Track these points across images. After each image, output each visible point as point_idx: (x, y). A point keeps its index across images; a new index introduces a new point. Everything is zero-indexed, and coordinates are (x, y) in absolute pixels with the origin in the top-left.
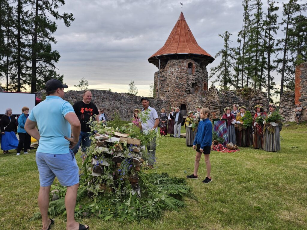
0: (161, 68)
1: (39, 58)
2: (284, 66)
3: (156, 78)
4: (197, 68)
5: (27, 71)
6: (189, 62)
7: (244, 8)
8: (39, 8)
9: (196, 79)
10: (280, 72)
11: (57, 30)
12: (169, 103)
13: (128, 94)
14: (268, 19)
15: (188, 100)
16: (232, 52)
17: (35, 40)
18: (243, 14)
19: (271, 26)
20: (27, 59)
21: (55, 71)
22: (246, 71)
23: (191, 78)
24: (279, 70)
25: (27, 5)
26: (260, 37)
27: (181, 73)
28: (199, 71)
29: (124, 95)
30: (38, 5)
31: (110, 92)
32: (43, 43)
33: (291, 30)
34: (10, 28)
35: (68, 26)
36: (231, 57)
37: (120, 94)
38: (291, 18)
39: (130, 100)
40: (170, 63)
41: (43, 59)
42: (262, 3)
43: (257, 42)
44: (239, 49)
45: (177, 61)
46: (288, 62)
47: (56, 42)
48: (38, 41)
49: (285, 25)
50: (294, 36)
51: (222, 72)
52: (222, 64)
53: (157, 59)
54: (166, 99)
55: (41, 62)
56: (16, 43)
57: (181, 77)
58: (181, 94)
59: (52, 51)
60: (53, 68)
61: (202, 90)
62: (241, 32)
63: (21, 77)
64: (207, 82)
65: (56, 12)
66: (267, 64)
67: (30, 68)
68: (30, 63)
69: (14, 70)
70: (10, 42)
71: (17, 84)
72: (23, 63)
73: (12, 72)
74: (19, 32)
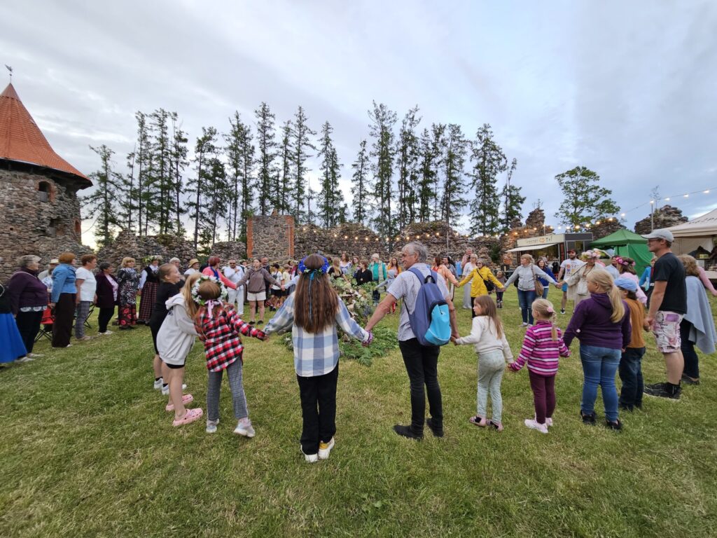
6: (42, 180)
9: (60, 213)
14: (175, 150)
16: (116, 178)
23: (47, 210)
27: (21, 196)
28: (65, 199)
33: (204, 171)
36: (116, 186)
38: (204, 158)
42: (167, 127)
44: (131, 177)
45: (7, 173)
46: (202, 207)
49: (198, 164)
51: (100, 205)
52: (99, 194)
57: (22, 205)
58: (23, 235)
61: (72, 232)
62: (133, 154)
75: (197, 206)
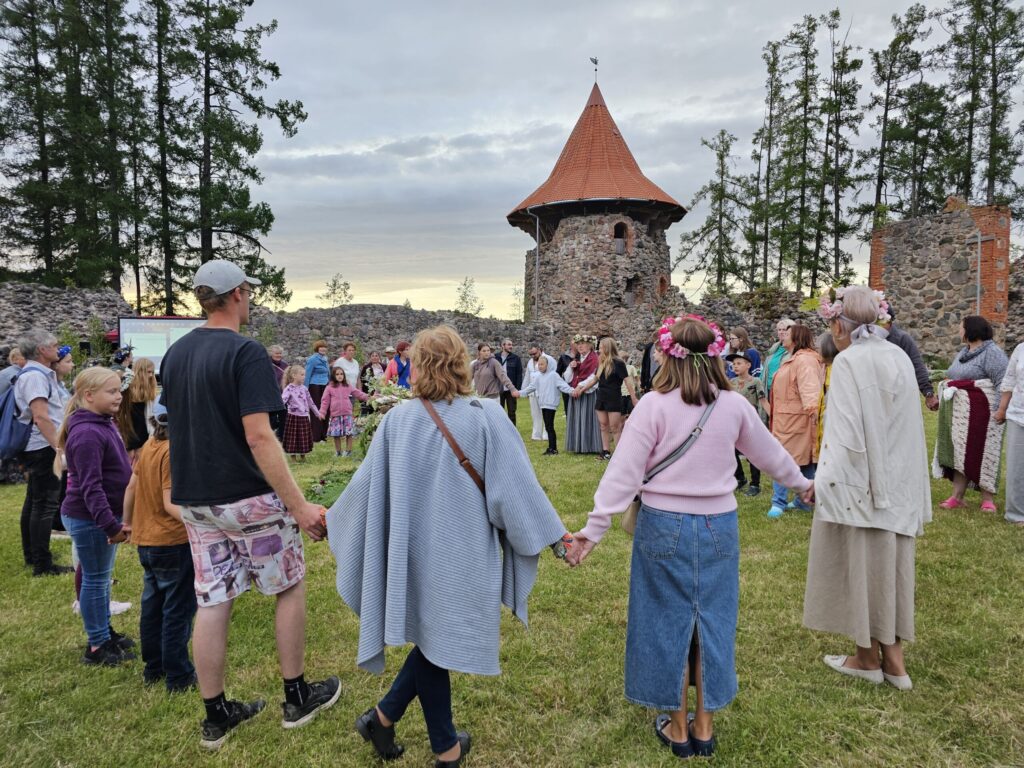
0: (543, 241)
1: (219, 223)
2: (876, 223)
3: (531, 267)
4: (638, 237)
5: (189, 258)
6: (617, 221)
7: (767, 67)
8: (212, 90)
9: (637, 268)
10: (866, 239)
11: (262, 147)
13: (457, 313)
15: (616, 324)
16: (738, 188)
17: (205, 176)
18: (766, 84)
19: (841, 113)
20: (189, 227)
22: (774, 242)
24: (863, 234)
25: (181, 81)
26: (813, 145)
27: (596, 251)
28: (645, 243)
29: (444, 316)
30: (209, 82)
31: (406, 310)
32: (228, 184)
33: (895, 124)
34: (138, 146)
35: (291, 136)
36: (736, 201)
37: (433, 313)
38: (895, 92)
40: (566, 224)
41: (229, 227)
42: (816, 51)
43: (804, 158)
44: (757, 179)
45: (583, 220)
47: (263, 179)
48: (215, 179)
49: (880, 110)
50: (903, 141)
51: (712, 243)
52: (711, 222)
53: (530, 216)
54: (556, 325)
55: (223, 234)
56: (157, 187)
58: (598, 308)
59: (252, 205)
60: (257, 249)
61: (655, 298)
62: (762, 131)
63: (173, 274)
64: (669, 274)
65: (257, 98)
66: (831, 219)
67: (196, 250)
68: (198, 237)
69: (155, 258)
70: (141, 182)
71: (164, 294)
72: (177, 238)
73: (150, 263)
74: (164, 157)
75: (875, 210)
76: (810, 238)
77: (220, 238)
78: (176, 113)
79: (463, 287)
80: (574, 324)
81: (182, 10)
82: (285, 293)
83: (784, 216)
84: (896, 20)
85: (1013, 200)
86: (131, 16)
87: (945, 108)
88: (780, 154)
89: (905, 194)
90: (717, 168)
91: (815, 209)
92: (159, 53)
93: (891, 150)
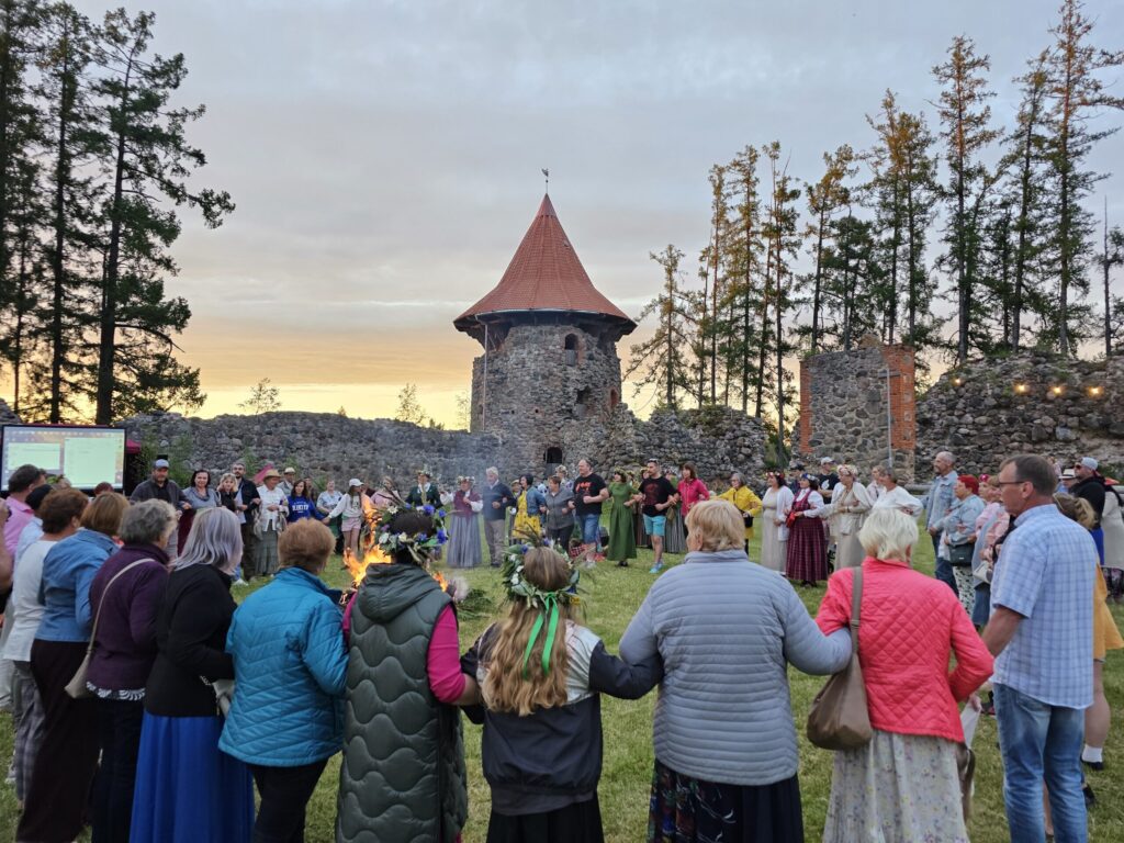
0: (491, 347)
1: (124, 317)
2: (815, 345)
3: (479, 374)
4: (588, 349)
5: (84, 355)
6: (568, 333)
8: (125, 174)
9: (588, 380)
11: (179, 236)
12: (516, 446)
13: (397, 421)
14: (774, 221)
15: (567, 437)
16: (686, 303)
17: (111, 266)
19: (782, 238)
20: (86, 320)
21: (172, 355)
22: (721, 358)
23: (574, 378)
25: (87, 161)
26: (755, 268)
27: (546, 361)
28: (596, 356)
29: (383, 425)
30: (122, 165)
31: (340, 419)
32: (138, 275)
33: (829, 252)
35: (214, 227)
36: (684, 315)
37: (371, 422)
38: (828, 223)
39: (400, 439)
40: (516, 333)
41: (135, 322)
42: (757, 180)
43: (748, 279)
44: (705, 295)
45: (533, 330)
46: (825, 334)
47: (179, 270)
48: (123, 270)
49: (815, 239)
50: (836, 269)
51: (662, 356)
52: (661, 335)
53: (478, 323)
54: (505, 436)
55: (128, 329)
56: (49, 274)
57: (547, 374)
58: (548, 419)
59: (166, 299)
60: (168, 346)
61: (605, 409)
62: (706, 252)
63: (62, 372)
64: (620, 386)
65: (178, 185)
66: (774, 338)
67: (93, 346)
68: (96, 331)
69: (41, 352)
70: (29, 268)
71: (49, 395)
72: (72, 331)
73: (33, 359)
74: (60, 242)
75: (815, 332)
76: (755, 354)
77: (124, 333)
78: (78, 195)
79: (403, 394)
80: (523, 435)
81: (94, 88)
82: (198, 396)
83: (730, 333)
84: (827, 157)
85: (931, 330)
86: (30, 87)
87: (872, 241)
88: (725, 273)
89: (839, 317)
90: (665, 282)
91: (758, 327)
92: (63, 129)
93: (826, 276)
